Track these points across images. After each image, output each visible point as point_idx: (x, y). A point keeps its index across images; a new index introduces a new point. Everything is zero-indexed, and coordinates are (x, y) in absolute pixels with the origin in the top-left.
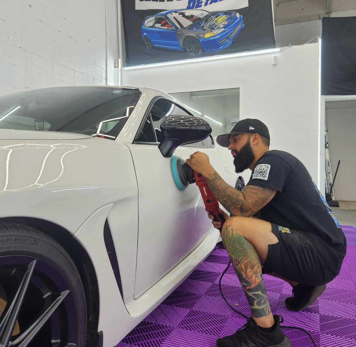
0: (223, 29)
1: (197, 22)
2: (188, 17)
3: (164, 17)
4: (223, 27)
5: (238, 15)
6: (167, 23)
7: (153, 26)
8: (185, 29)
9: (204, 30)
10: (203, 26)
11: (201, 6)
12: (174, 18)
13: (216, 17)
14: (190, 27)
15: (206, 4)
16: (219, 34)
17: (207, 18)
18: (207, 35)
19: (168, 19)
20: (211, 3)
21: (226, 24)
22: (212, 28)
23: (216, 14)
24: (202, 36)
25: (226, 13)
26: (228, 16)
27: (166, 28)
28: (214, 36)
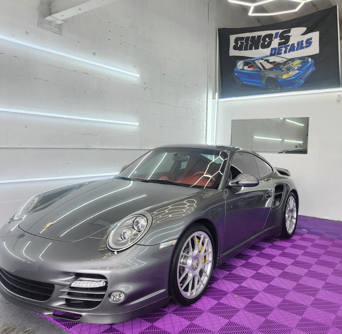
0: (297, 71)
1: (277, 66)
2: (271, 63)
3: (251, 62)
4: (297, 69)
5: (310, 60)
6: (253, 66)
7: (243, 69)
8: (267, 70)
9: (282, 71)
10: (282, 68)
11: (281, 54)
12: (260, 63)
13: (293, 62)
14: (271, 69)
15: (285, 52)
16: (294, 76)
17: (285, 63)
18: (285, 77)
19: (255, 63)
20: (289, 52)
21: (299, 66)
22: (288, 70)
23: (293, 60)
24: (280, 77)
25: (300, 58)
26: (302, 61)
27: (251, 69)
28: (290, 78)
